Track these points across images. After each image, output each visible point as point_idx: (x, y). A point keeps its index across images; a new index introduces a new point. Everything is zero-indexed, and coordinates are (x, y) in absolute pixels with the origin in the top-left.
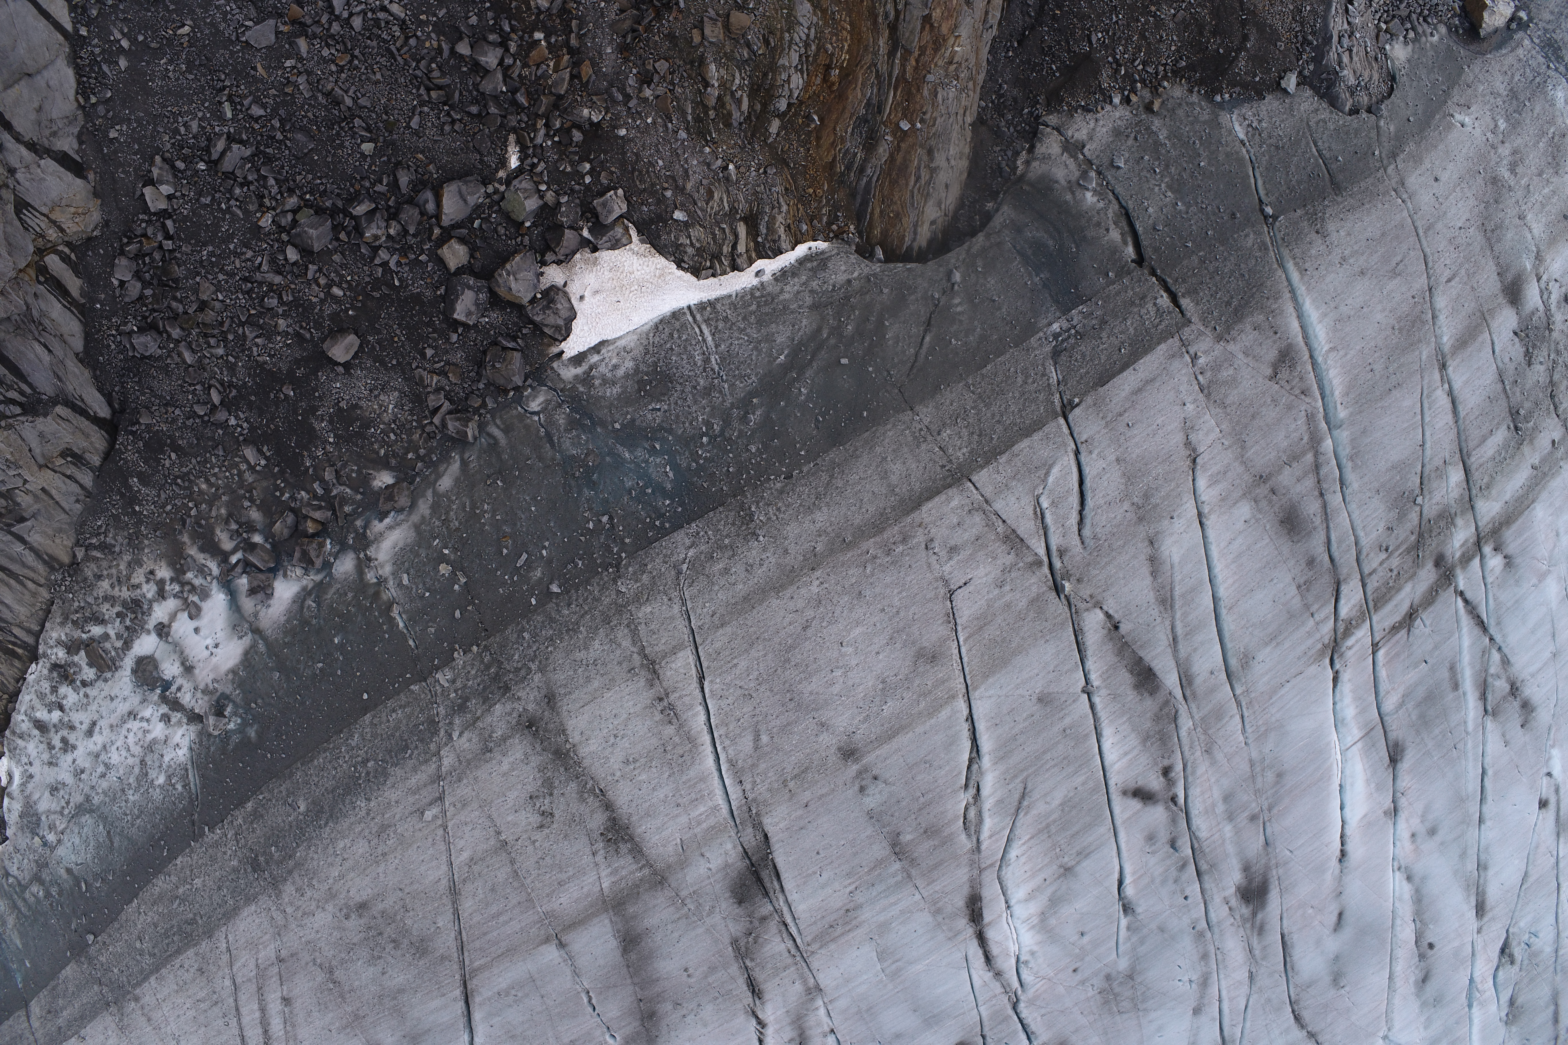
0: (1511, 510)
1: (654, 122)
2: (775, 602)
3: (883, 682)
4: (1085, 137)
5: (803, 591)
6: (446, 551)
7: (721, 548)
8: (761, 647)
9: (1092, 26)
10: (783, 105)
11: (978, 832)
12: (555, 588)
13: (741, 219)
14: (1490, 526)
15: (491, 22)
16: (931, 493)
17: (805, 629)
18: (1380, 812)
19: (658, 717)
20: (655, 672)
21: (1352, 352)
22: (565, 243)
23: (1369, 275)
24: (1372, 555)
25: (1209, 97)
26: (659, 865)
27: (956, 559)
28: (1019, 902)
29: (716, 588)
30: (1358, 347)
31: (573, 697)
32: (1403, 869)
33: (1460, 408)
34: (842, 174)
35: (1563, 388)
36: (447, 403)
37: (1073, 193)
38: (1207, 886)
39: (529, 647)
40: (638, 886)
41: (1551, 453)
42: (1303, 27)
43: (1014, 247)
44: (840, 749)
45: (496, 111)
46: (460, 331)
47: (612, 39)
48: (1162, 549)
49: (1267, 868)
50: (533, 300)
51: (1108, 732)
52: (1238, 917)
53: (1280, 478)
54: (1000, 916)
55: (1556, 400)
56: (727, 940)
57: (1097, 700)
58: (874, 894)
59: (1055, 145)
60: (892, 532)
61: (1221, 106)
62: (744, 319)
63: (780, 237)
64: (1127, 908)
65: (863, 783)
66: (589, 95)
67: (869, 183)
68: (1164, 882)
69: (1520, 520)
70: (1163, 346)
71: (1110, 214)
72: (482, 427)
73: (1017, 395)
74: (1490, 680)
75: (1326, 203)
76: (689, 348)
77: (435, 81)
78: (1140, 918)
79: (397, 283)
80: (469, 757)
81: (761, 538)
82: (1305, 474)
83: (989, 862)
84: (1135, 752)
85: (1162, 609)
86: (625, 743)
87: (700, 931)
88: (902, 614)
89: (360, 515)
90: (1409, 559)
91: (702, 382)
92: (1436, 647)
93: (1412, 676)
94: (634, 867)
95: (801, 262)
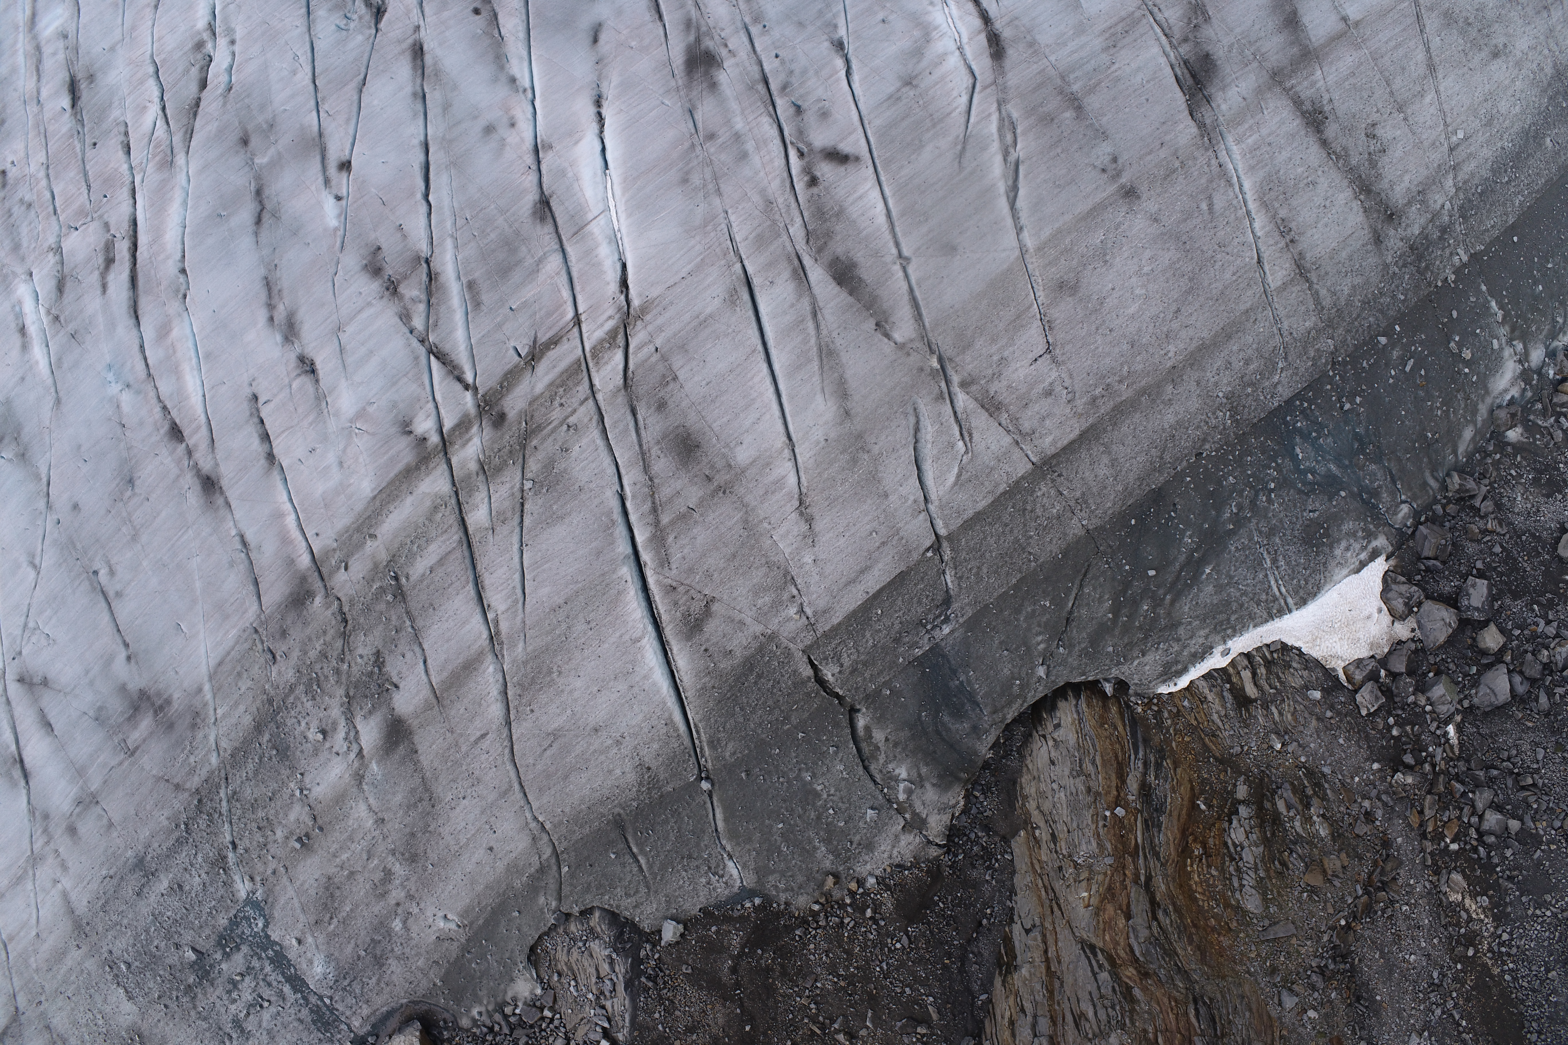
0: (404, 486)
1: (1352, 778)
2: (1205, 334)
3: (1106, 262)
4: (903, 837)
5: (1182, 346)
6: (1467, 370)
7: (1252, 384)
8: (1214, 291)
9: (909, 953)
10: (1243, 811)
11: (1001, 120)
12: (1383, 340)
13: (1255, 700)
14: (432, 465)
15: (1493, 853)
16: (1070, 449)
17: (1178, 310)
18: (557, 147)
19: (1293, 225)
20: (1298, 266)
21: (612, 640)
22: (1405, 659)
23: (588, 728)
24: (586, 420)
25: (768, 901)
26: (1278, 90)
27: (1047, 383)
28: (952, 53)
29: (1254, 346)
30: (606, 646)
31: (1361, 242)
32: (521, 90)
33: (473, 593)
34: (1163, 758)
35: (331, 632)
36: (1477, 504)
37: (920, 775)
38: (756, 68)
39: (1397, 287)
40: (1293, 71)
41: (350, 555)
42: (659, 995)
43: (981, 710)
44: (1139, 197)
45: (1477, 773)
46: (1475, 571)
47: (1398, 851)
48: (835, 408)
49: (689, 86)
50: (1419, 604)
51: (882, 219)
52: (717, 37)
53: (701, 493)
54: (970, 39)
55: (339, 618)
56: (1214, 20)
57: (894, 251)
58: (1093, 62)
59: (933, 825)
60: (1105, 407)
61: (751, 894)
62: (1242, 606)
63: (1211, 691)
64: (839, 46)
65: (1114, 166)
66: (1408, 797)
67: (1136, 753)
68: (804, 72)
69: (392, 475)
70: (835, 621)
71: (882, 758)
72: (1444, 488)
73: (988, 555)
74: (423, 297)
75: (635, 804)
76: (1290, 572)
77: (1529, 793)
78: (825, 37)
79: (1535, 606)
80: (1434, 187)
81: (1221, 394)
82: (670, 500)
83: (989, 90)
84: (851, 199)
85: (831, 346)
86: (1318, 200)
87: (1238, 30)
88: (1093, 328)
89: (1528, 402)
90: (538, 418)
91: (1277, 540)
92: (500, 326)
93: (529, 292)
94: (1298, 89)
95: (1185, 670)
